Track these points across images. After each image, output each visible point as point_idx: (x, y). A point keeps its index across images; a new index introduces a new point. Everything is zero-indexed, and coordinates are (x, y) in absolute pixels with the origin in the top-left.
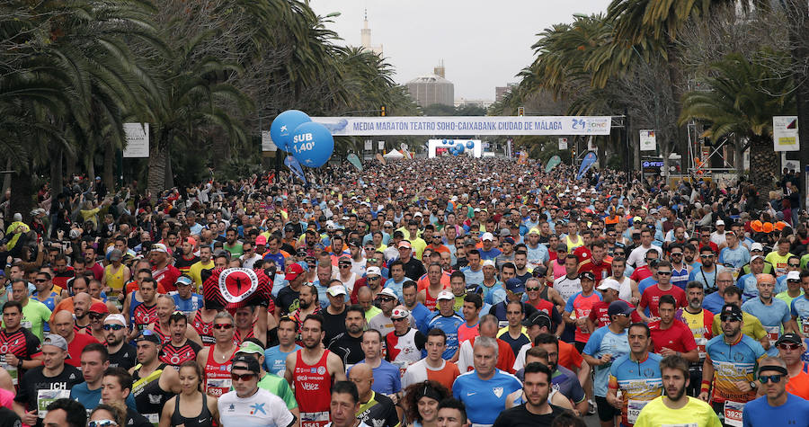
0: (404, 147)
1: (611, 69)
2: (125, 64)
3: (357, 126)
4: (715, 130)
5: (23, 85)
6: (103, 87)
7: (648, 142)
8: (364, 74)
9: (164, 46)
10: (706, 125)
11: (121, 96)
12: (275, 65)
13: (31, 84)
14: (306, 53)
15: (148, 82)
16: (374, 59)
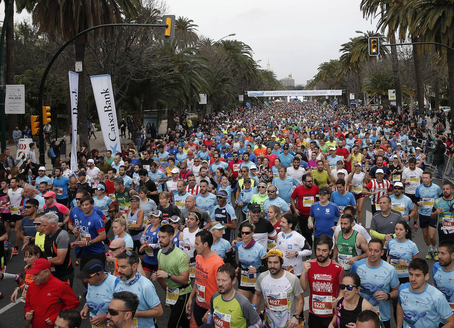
0: (280, 98)
1: (341, 76)
2: (200, 77)
3: (267, 94)
4: (372, 94)
5: (171, 84)
6: (194, 84)
7: (352, 97)
8: (268, 78)
9: (211, 72)
10: (369, 92)
11: (199, 87)
12: (243, 76)
13: (173, 84)
14: (251, 72)
15: (205, 81)
16: (271, 73)
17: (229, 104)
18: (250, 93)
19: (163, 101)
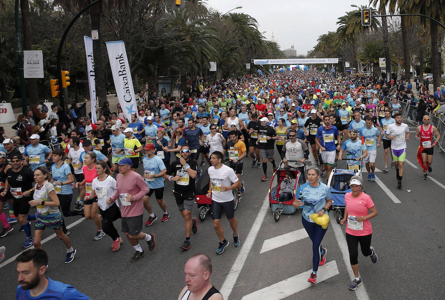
0: (284, 67)
1: (338, 46)
2: (210, 46)
3: (271, 62)
4: (365, 62)
5: (183, 52)
6: (204, 52)
7: (347, 65)
8: (273, 48)
9: (220, 41)
10: (362, 60)
11: (209, 55)
12: (249, 46)
13: (185, 52)
14: (257, 42)
15: (215, 50)
16: (275, 44)
17: (238, 71)
18: (256, 62)
19: (177, 68)
